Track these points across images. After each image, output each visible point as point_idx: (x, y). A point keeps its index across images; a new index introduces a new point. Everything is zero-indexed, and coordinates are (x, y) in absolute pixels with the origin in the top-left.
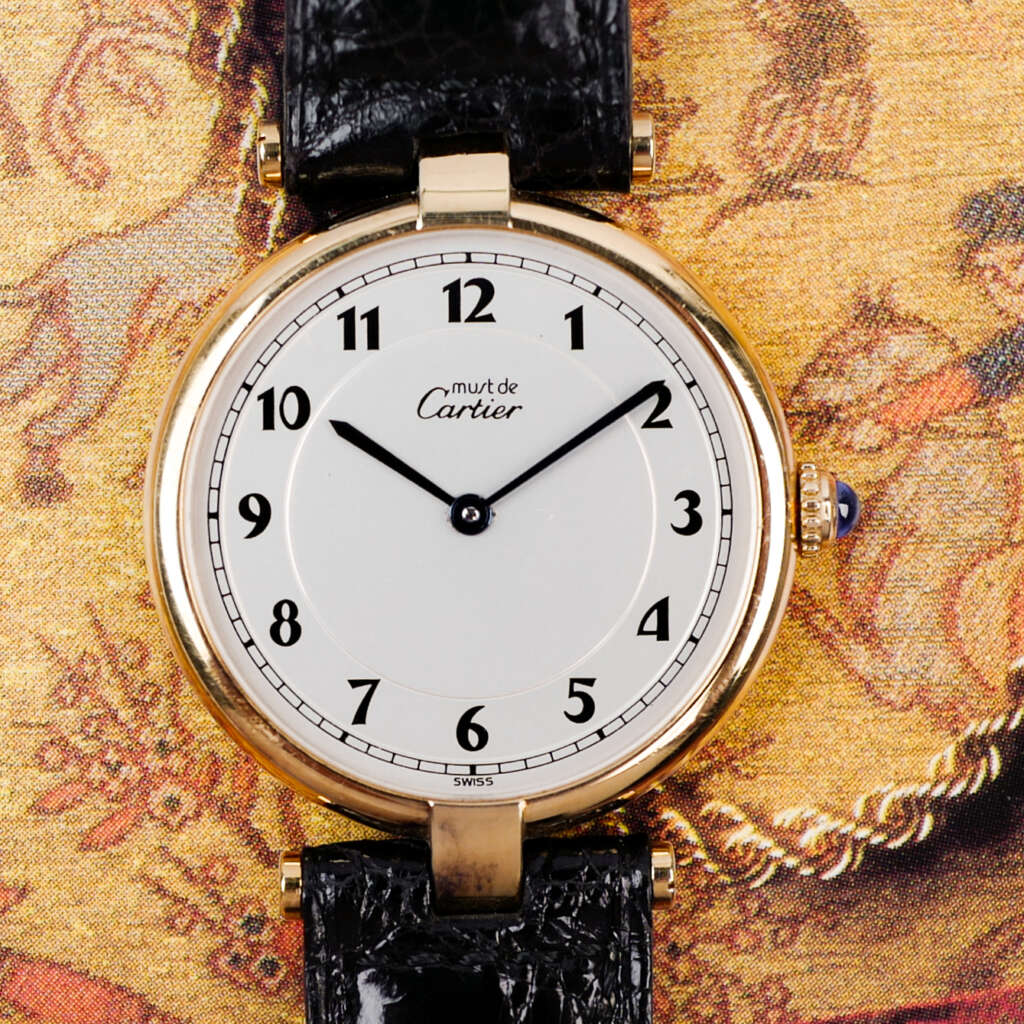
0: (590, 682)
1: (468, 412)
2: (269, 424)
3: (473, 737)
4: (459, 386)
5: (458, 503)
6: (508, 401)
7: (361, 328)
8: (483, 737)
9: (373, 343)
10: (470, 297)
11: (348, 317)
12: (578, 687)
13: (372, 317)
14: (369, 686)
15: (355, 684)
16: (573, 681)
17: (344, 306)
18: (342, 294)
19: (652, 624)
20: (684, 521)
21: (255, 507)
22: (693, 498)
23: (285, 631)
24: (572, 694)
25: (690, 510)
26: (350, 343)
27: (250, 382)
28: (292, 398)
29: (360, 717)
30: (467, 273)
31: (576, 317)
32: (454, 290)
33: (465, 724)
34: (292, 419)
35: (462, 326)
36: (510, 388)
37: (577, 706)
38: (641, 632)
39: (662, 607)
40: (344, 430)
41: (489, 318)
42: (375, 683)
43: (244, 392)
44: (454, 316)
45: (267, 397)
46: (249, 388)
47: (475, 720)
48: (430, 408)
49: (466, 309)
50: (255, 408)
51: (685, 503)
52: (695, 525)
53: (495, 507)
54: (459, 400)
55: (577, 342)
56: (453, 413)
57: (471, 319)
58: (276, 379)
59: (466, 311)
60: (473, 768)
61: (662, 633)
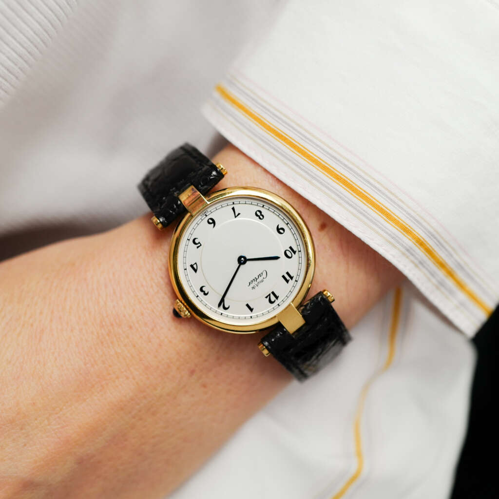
0: (198, 247)
1: (257, 278)
2: (291, 248)
3: (211, 221)
4: (262, 281)
5: (246, 260)
6: (252, 285)
7: (288, 278)
8: (209, 223)
9: (283, 277)
10: (273, 298)
11: (292, 278)
12: (199, 245)
13: (287, 281)
14: (236, 215)
15: (239, 214)
16: (201, 245)
17: (294, 279)
18: (296, 281)
19: (195, 266)
20: (204, 289)
21: (281, 231)
22: (205, 294)
23: (259, 213)
24: (199, 243)
25: (204, 292)
26: (288, 273)
27: (300, 253)
28: (290, 255)
29: (233, 209)
30: (277, 302)
31: (251, 310)
32: (277, 297)
33: (214, 222)
34: (287, 252)
35: (270, 292)
36: (253, 288)
37: (197, 241)
38: (196, 263)
39: (196, 271)
40: (277, 258)
41: (266, 297)
42: (236, 217)
43: (299, 250)
44: (273, 293)
45: (295, 252)
46: (299, 251)
47: (213, 225)
48: (264, 274)
49: (272, 296)
50: (295, 249)
51: (206, 292)
52: (201, 289)
53: (238, 265)
54: (261, 279)
55: (248, 305)
56: (260, 276)
57: (269, 295)
58: (295, 257)
59: (272, 295)
60: (206, 216)
61: (192, 266)
